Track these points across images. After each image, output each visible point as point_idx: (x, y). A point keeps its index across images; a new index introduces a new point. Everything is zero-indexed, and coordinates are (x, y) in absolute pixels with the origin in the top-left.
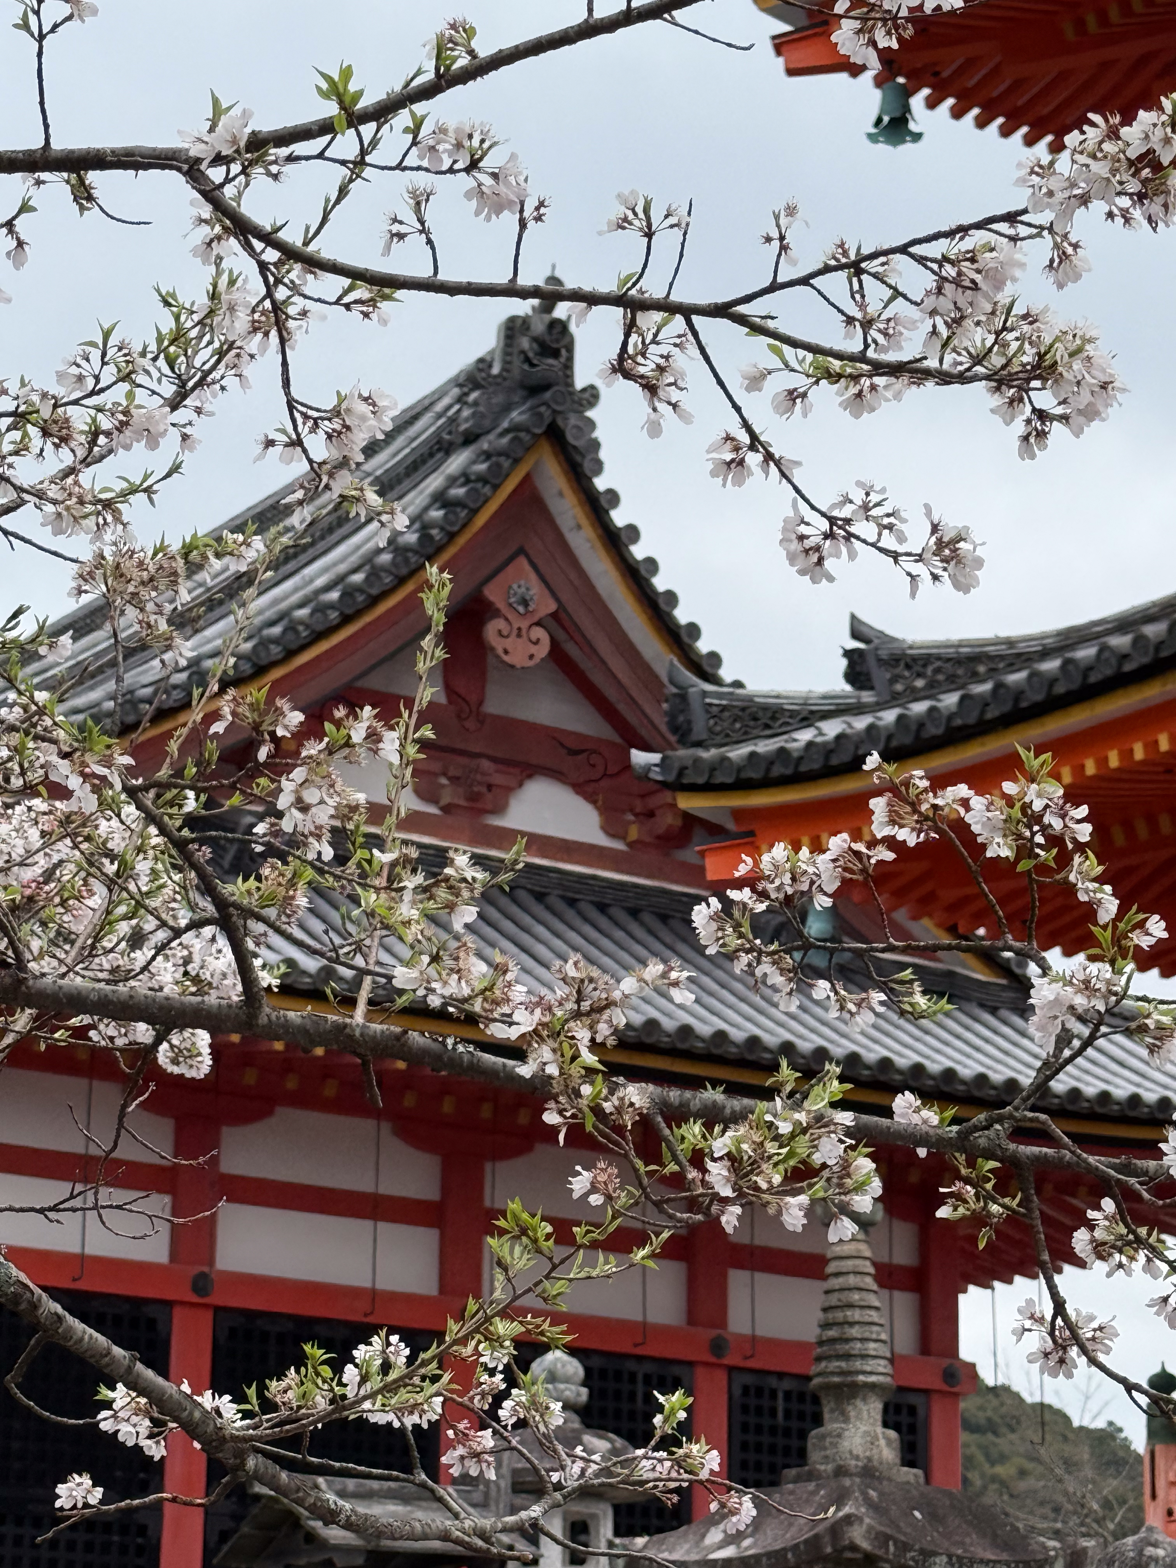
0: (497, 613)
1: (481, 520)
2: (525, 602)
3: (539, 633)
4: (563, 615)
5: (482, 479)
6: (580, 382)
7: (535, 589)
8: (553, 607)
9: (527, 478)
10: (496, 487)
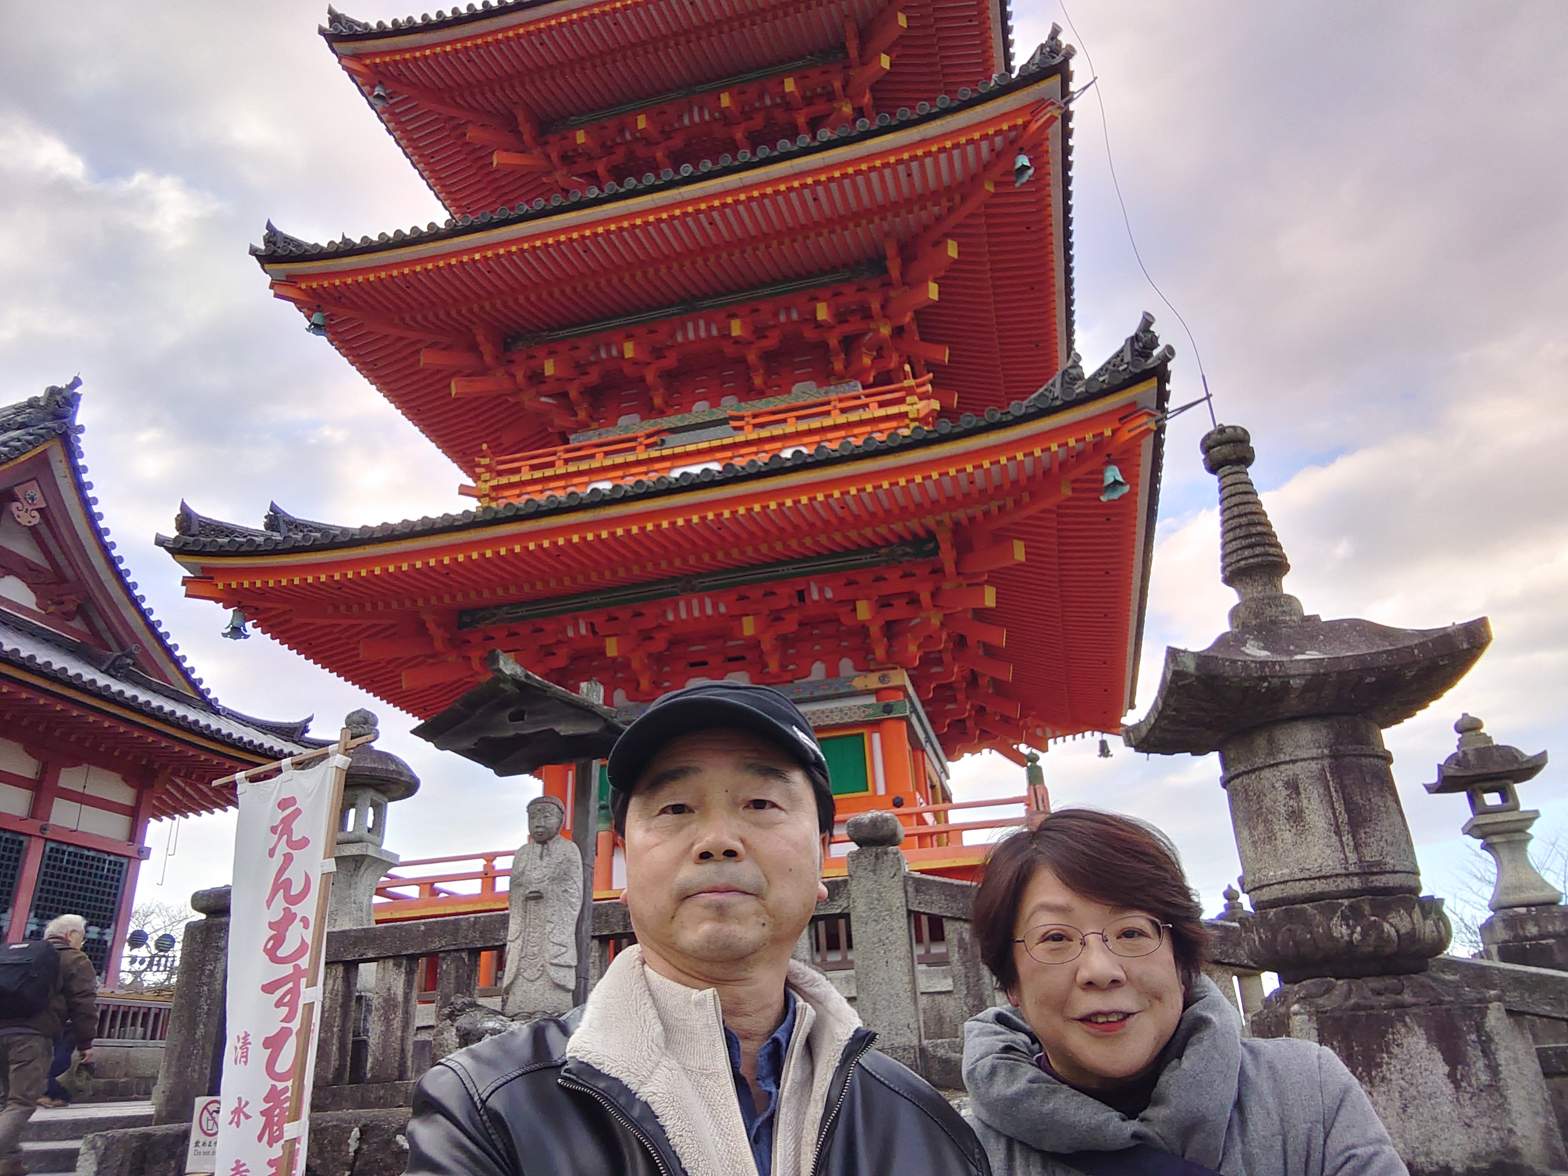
0: (17, 500)
1: (22, 458)
2: (33, 499)
3: (35, 513)
4: (47, 511)
5: (29, 442)
6: (78, 422)
7: (38, 495)
8: (44, 505)
9: (45, 451)
10: (35, 447)
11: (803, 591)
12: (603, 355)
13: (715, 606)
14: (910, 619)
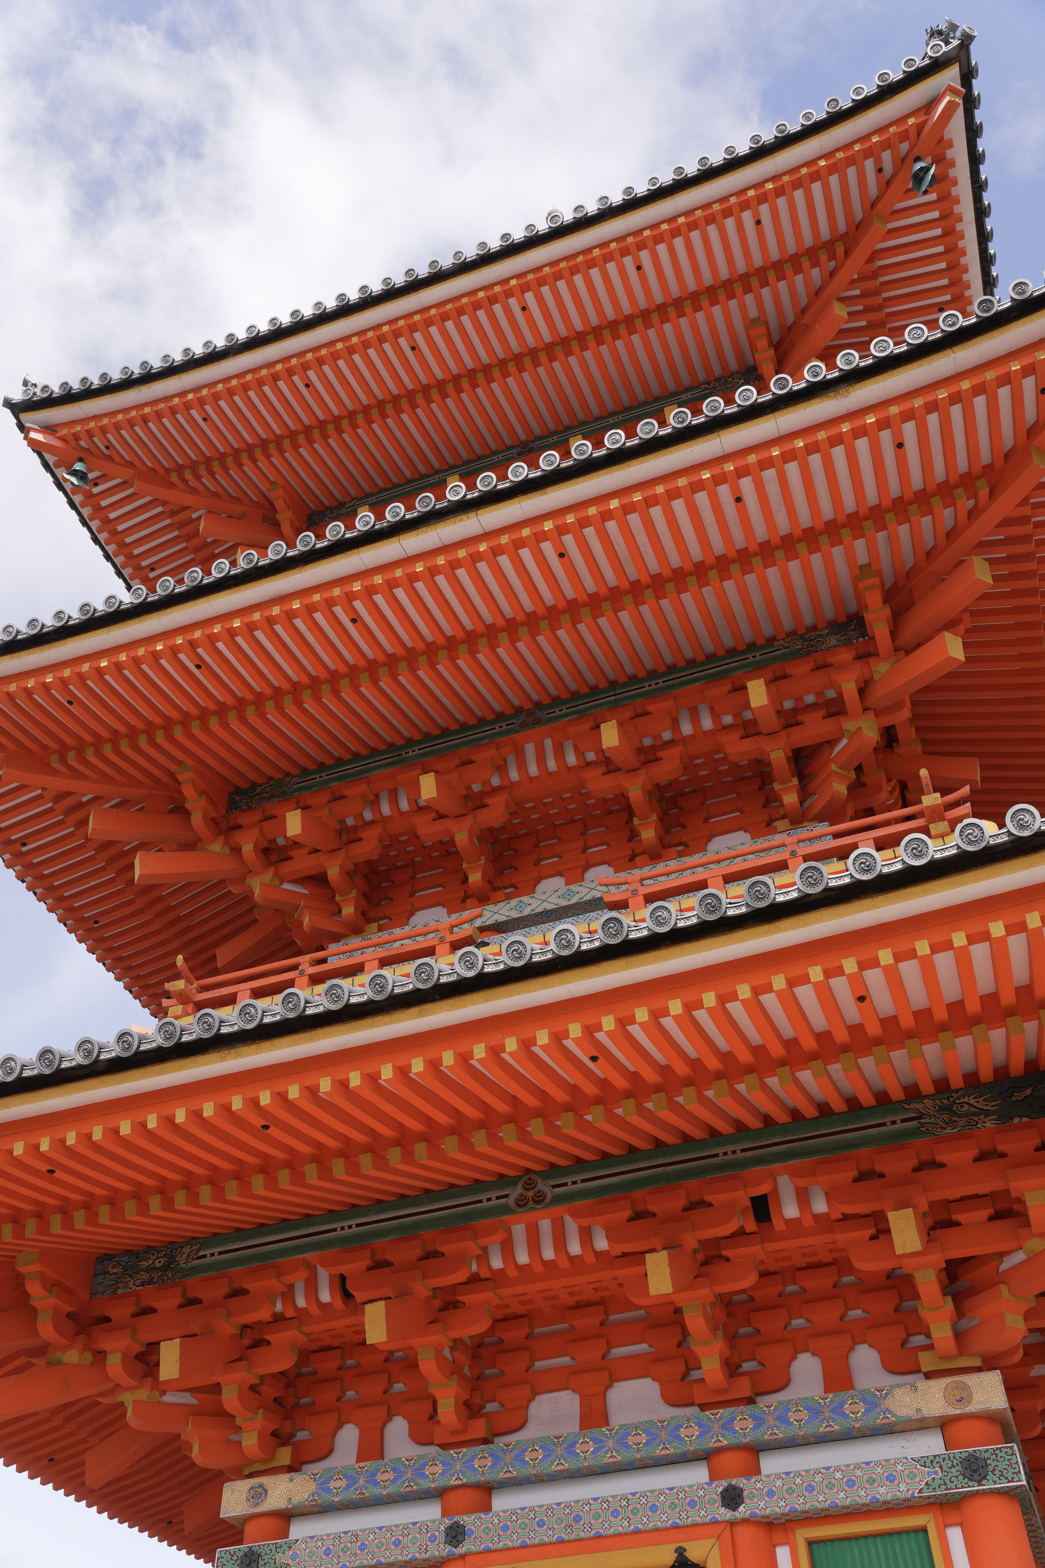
11: (764, 1197)
12: (386, 810)
13: (586, 1236)
14: (1002, 1255)
